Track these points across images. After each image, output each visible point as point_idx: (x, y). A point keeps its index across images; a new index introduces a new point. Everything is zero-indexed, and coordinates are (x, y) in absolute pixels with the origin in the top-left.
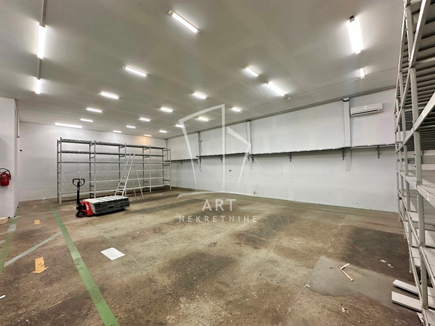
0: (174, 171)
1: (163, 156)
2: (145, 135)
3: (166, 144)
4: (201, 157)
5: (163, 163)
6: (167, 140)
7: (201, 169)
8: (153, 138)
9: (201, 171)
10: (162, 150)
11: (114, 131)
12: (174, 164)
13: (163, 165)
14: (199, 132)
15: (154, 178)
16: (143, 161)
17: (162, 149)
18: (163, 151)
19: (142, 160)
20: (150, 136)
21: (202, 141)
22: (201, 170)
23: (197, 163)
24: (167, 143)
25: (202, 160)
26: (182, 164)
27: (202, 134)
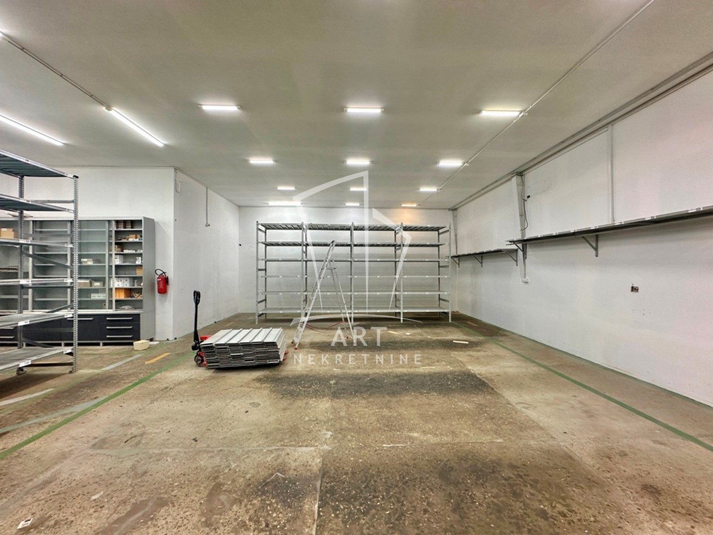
0: (467, 279)
1: (438, 246)
2: (403, 205)
3: (454, 219)
4: (526, 243)
5: (439, 262)
6: (455, 212)
7: (527, 278)
8: (420, 210)
9: (526, 283)
10: (437, 232)
11: (348, 204)
12: (467, 265)
13: (439, 266)
14: (521, 174)
15: (410, 293)
16: (396, 258)
17: (437, 229)
18: (439, 234)
19: (394, 256)
20: (415, 205)
21: (529, 197)
22: (525, 280)
23: (516, 261)
24: (455, 217)
25: (530, 252)
26: (482, 263)
27: (530, 176)
